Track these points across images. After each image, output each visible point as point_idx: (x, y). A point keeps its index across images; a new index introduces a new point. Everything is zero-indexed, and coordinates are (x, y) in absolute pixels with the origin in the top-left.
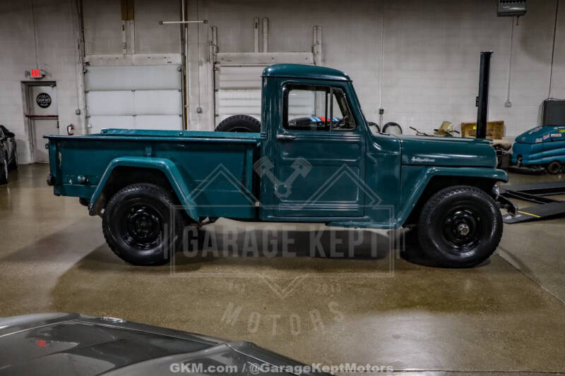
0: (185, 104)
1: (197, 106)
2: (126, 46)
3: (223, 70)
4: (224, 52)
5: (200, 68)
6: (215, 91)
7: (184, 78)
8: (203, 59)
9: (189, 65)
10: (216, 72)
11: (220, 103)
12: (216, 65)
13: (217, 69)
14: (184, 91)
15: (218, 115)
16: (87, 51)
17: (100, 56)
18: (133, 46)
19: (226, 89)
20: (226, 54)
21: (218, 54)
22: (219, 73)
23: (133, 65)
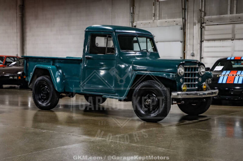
0: (185, 50)
1: (192, 52)
2: (154, 15)
3: (207, 27)
4: (209, 16)
5: (194, 26)
6: (201, 41)
7: (184, 34)
8: (196, 21)
9: (188, 26)
10: (203, 29)
11: (204, 49)
12: (204, 25)
13: (203, 27)
14: (184, 42)
15: (203, 58)
16: (135, 19)
17: (141, 22)
18: (158, 15)
19: (208, 40)
20: (210, 17)
21: (205, 17)
22: (205, 30)
23: (157, 27)
